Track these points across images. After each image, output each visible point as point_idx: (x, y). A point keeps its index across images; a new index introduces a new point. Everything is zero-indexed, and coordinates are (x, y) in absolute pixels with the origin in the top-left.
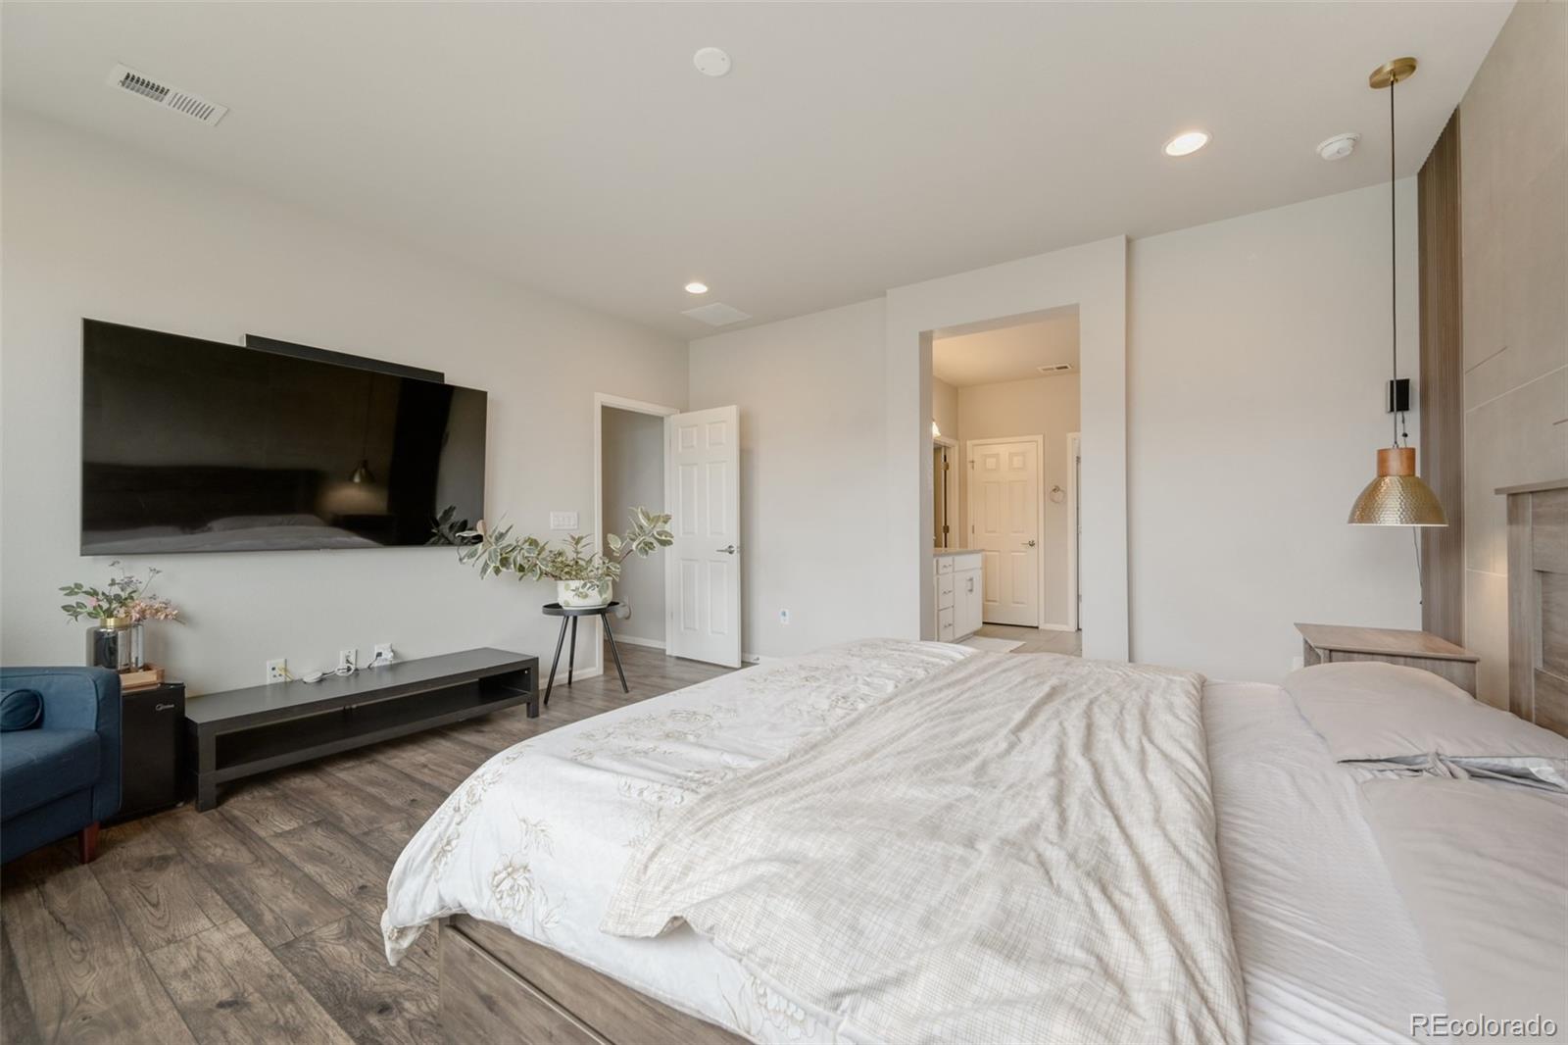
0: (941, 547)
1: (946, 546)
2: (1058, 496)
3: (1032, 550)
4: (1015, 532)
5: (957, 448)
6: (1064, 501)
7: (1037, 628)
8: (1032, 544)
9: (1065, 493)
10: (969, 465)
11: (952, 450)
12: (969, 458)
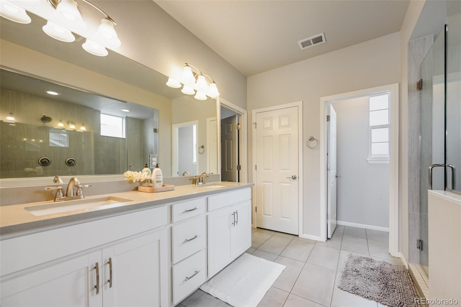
0: (236, 182)
1: (239, 182)
2: (313, 144)
3: (295, 182)
4: (283, 169)
5: (246, 115)
6: (317, 147)
7: (298, 236)
8: (294, 178)
9: (318, 142)
10: (254, 126)
11: (242, 117)
12: (254, 121)
